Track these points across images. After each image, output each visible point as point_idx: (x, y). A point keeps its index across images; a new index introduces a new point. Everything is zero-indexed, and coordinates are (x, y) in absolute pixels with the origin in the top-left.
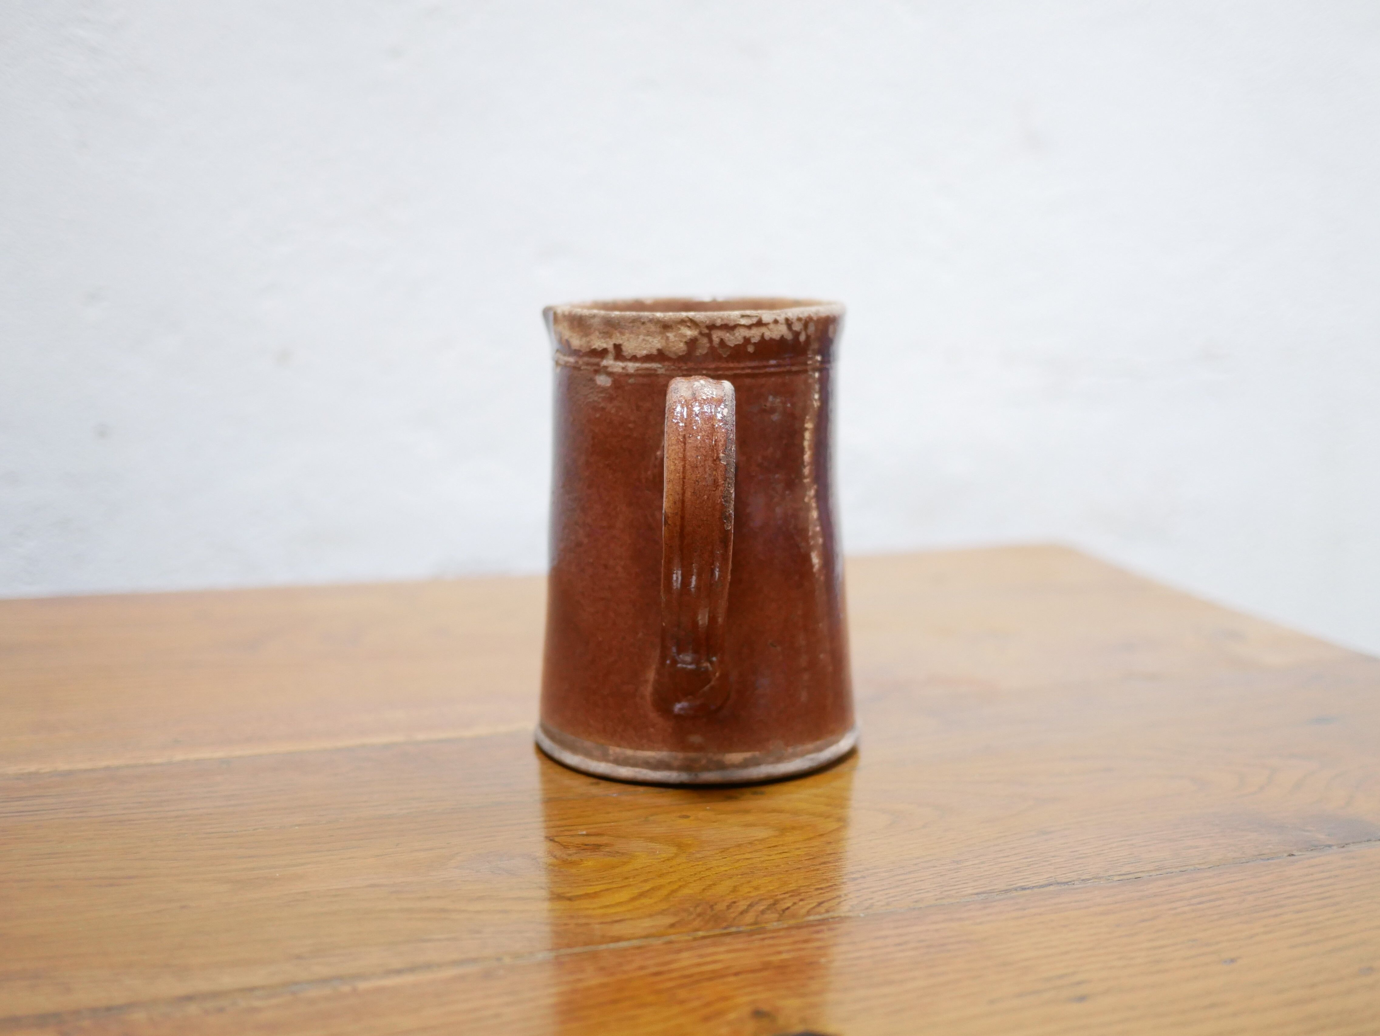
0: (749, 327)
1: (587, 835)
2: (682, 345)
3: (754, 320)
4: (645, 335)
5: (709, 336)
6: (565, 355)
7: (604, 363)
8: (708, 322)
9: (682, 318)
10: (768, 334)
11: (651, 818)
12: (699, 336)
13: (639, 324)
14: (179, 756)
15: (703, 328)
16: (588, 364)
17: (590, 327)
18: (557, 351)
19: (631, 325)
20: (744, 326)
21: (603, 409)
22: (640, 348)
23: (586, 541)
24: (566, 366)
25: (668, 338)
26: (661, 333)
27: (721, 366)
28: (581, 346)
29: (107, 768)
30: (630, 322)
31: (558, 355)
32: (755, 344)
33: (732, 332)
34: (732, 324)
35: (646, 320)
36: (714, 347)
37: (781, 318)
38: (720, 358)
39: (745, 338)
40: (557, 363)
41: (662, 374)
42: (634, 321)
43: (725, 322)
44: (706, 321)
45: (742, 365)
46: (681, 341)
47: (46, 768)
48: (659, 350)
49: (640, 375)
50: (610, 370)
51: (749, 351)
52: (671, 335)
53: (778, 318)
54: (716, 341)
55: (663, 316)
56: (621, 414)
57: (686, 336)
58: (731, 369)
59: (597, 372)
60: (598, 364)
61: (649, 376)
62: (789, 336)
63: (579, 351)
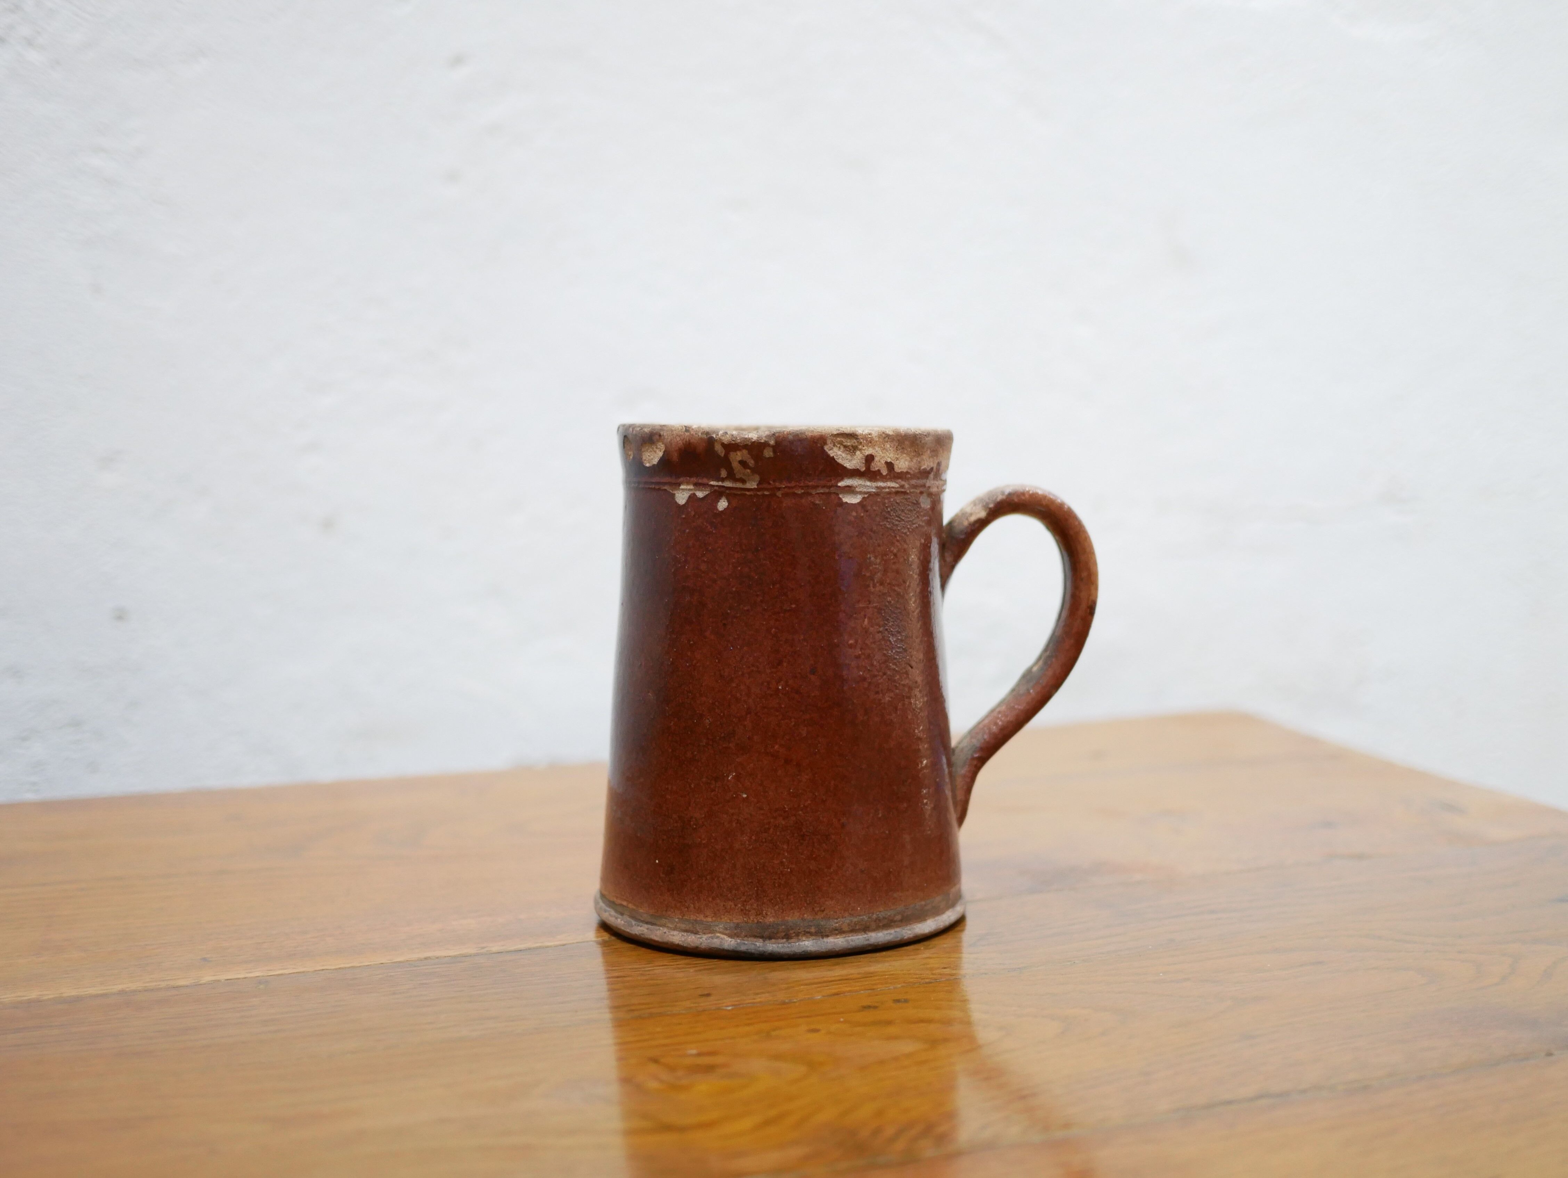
1: (699, 1055)
11: (773, 1033)
14: (207, 977)
29: (122, 992)
47: (49, 994)
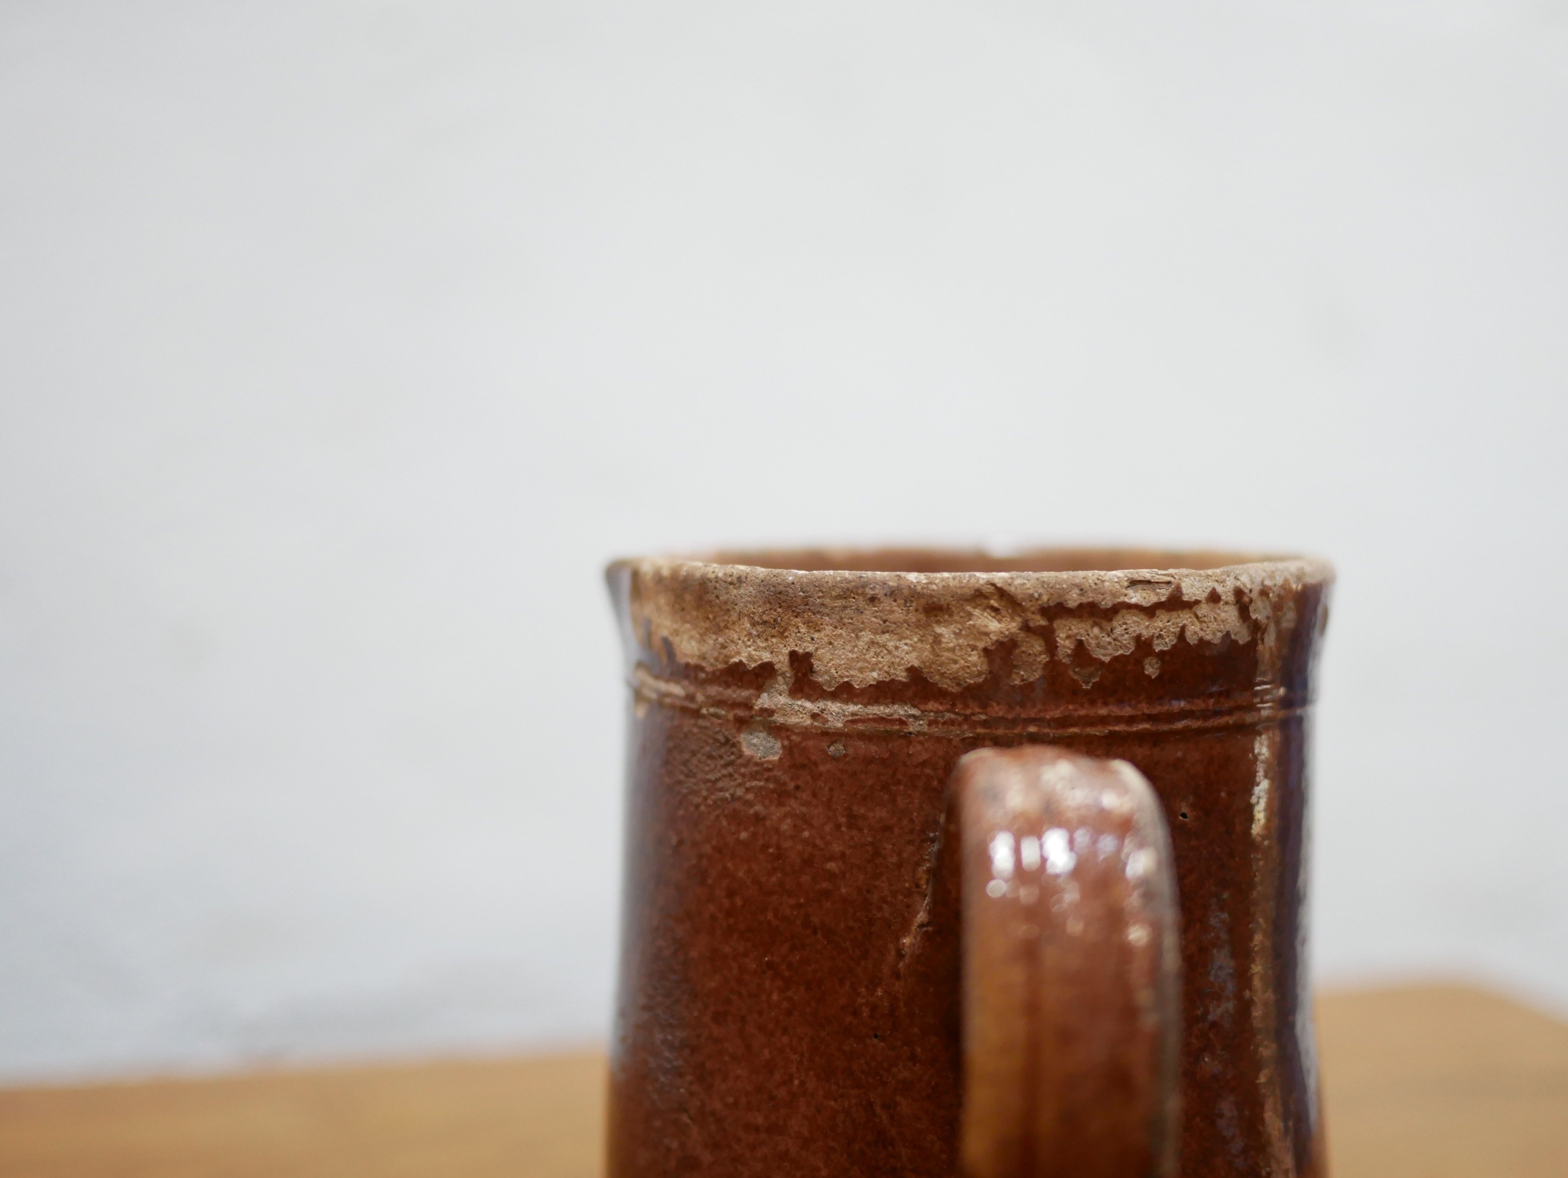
0: (1150, 611)
2: (974, 657)
3: (1164, 594)
4: (875, 633)
5: (1047, 636)
6: (657, 677)
7: (764, 701)
8: (1045, 598)
9: (977, 585)
10: (1194, 631)
12: (1022, 635)
13: (861, 603)
15: (1033, 613)
16: (720, 703)
17: (727, 608)
18: (640, 665)
19: (839, 603)
20: (1137, 607)
21: (758, 819)
22: (860, 664)
23: (707, 1157)
24: (660, 703)
25: (937, 639)
26: (918, 625)
27: (1076, 714)
28: (703, 657)
30: (839, 597)
31: (643, 676)
32: (1162, 654)
33: (1105, 624)
34: (1107, 603)
35: (879, 592)
36: (1060, 662)
37: (1226, 591)
38: (1075, 693)
39: (1138, 639)
40: (638, 695)
41: (919, 733)
42: (848, 593)
43: (1090, 598)
44: (1040, 595)
45: (1128, 711)
46: (974, 648)
48: (912, 671)
49: (862, 736)
50: (779, 719)
51: (1147, 673)
52: (945, 631)
53: (1220, 589)
54: (1065, 647)
55: (925, 581)
56: (806, 834)
57: (987, 634)
58: (1103, 720)
59: (742, 723)
60: (748, 706)
61: (887, 737)
62: (1242, 636)
63: (699, 668)
